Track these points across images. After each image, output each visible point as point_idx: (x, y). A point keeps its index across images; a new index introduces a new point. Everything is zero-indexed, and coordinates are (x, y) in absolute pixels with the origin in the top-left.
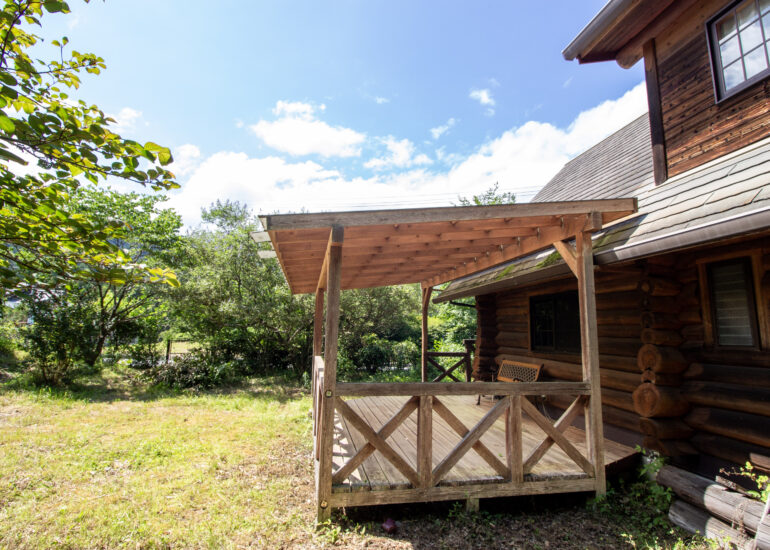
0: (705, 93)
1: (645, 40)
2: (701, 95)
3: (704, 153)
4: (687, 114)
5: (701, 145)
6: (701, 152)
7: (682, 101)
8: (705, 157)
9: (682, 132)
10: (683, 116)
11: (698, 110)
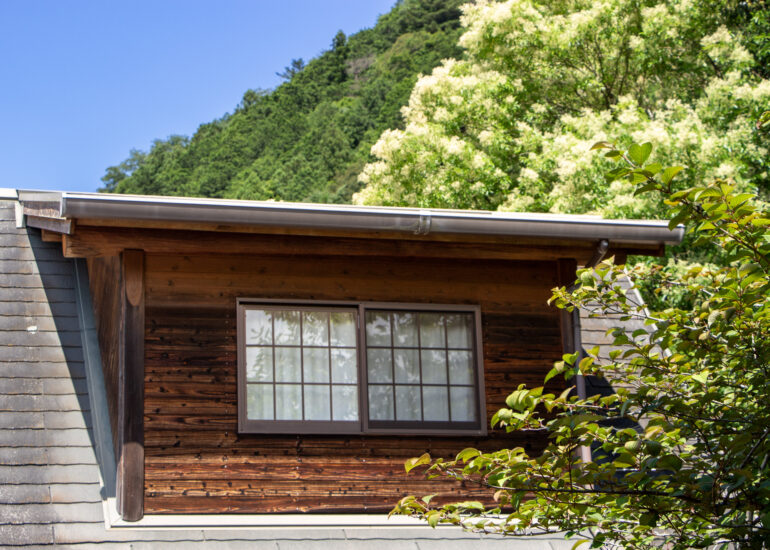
0: (220, 405)
1: (132, 244)
2: (212, 404)
3: (208, 496)
4: (189, 420)
5: (204, 482)
6: (203, 494)
7: (183, 396)
8: (211, 506)
9: (177, 445)
10: (181, 420)
11: (206, 426)
